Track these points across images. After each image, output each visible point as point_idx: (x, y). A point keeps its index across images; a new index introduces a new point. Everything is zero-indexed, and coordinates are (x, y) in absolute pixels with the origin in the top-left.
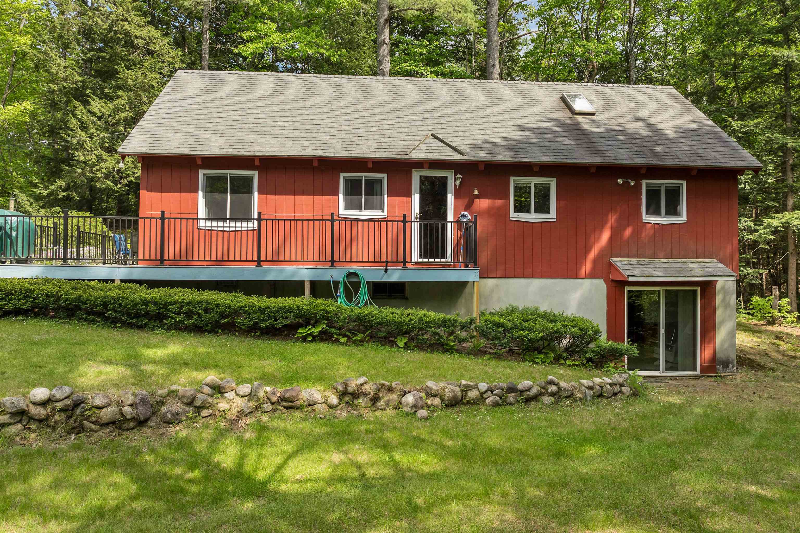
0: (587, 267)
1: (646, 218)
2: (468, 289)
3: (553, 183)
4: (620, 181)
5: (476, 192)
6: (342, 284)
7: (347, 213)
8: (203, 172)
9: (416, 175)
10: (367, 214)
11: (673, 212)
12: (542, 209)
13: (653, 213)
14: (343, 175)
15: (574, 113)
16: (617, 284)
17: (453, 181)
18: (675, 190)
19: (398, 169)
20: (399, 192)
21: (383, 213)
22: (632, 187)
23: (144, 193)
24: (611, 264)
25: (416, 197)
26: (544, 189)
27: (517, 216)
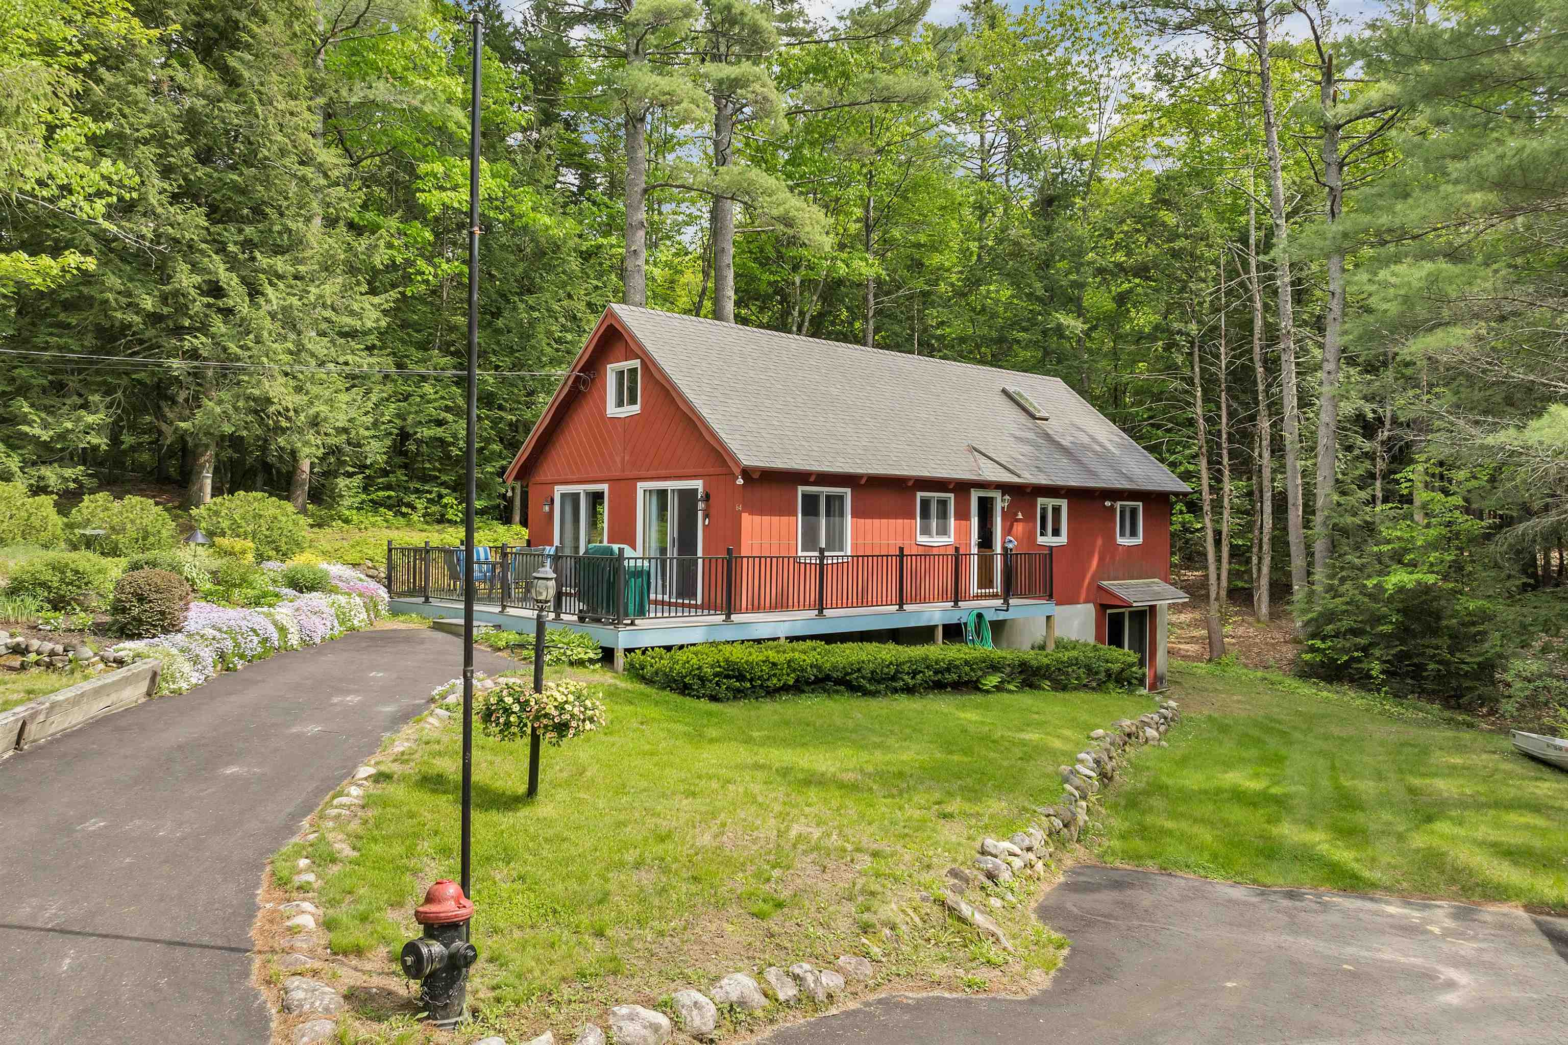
0: (1083, 597)
1: (1120, 541)
2: (1007, 627)
3: (1064, 504)
4: (1108, 504)
5: (1020, 516)
6: (971, 627)
7: (922, 539)
8: (801, 489)
9: (975, 495)
10: (937, 541)
11: (1133, 534)
12: (1056, 532)
13: (1122, 534)
14: (919, 495)
15: (1033, 417)
16: (1102, 608)
17: (1000, 503)
18: (1134, 511)
19: (962, 488)
20: (963, 515)
21: (949, 539)
22: (1112, 509)
23: (746, 517)
24: (1100, 588)
25: (975, 521)
26: (1057, 510)
27: (1041, 540)
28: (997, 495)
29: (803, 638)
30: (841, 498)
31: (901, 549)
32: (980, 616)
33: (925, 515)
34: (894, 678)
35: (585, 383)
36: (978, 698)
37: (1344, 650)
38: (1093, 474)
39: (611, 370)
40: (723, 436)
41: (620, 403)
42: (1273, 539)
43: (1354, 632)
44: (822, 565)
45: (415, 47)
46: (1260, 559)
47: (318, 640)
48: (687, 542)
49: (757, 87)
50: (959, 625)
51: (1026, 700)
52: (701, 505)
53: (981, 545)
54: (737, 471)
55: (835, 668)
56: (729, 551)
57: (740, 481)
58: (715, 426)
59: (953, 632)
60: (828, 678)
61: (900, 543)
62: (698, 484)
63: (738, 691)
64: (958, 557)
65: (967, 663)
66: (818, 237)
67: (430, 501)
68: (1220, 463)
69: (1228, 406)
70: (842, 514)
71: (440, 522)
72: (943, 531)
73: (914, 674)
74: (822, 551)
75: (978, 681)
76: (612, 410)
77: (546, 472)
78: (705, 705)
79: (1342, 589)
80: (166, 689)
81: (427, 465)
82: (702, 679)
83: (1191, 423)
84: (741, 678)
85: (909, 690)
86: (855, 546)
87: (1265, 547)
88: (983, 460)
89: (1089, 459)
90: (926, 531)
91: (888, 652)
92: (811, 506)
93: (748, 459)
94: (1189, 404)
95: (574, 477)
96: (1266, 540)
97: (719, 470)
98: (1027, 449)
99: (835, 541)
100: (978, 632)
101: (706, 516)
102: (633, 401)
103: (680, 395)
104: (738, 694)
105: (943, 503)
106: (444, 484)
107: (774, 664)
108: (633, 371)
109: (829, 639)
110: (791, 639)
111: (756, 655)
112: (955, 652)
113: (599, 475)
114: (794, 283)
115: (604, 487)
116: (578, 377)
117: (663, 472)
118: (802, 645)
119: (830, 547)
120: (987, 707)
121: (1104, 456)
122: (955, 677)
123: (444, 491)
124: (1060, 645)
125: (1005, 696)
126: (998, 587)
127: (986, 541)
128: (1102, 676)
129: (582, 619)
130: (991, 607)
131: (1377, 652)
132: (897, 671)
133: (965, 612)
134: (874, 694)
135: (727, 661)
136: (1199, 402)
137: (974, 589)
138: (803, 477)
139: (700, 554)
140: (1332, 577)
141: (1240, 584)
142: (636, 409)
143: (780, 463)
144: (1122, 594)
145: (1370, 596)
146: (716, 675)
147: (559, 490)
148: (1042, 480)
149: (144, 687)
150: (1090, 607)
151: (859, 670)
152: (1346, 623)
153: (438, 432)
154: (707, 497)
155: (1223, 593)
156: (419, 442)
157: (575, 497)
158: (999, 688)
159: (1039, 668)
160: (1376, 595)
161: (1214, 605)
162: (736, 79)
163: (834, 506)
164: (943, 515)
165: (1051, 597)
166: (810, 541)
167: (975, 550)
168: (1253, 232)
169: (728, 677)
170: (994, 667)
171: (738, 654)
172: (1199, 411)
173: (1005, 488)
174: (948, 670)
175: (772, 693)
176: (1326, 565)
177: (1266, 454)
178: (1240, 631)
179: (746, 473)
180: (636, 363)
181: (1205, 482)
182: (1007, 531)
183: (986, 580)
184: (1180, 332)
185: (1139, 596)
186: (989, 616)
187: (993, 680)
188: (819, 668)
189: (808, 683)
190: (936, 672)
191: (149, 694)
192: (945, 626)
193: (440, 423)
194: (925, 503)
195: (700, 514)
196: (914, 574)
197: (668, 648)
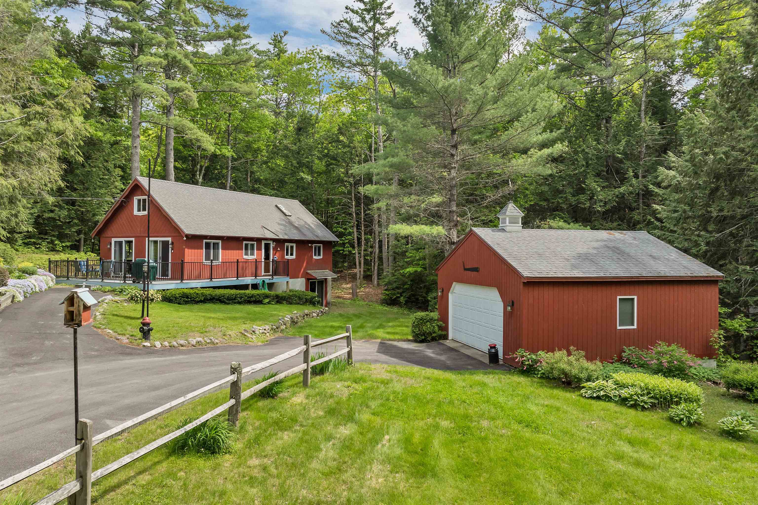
0: (300, 276)
1: (314, 257)
2: (275, 285)
3: (294, 245)
4: (310, 245)
5: (279, 249)
6: (261, 285)
7: (245, 257)
8: (204, 241)
9: (263, 243)
10: (250, 257)
11: (319, 255)
12: (292, 254)
13: (315, 255)
14: (244, 242)
15: (286, 215)
16: (308, 280)
17: (272, 245)
18: (319, 248)
19: (259, 240)
20: (259, 249)
21: (255, 257)
22: (311, 247)
23: (186, 250)
24: (307, 273)
25: (263, 251)
26: (292, 247)
27: (286, 257)
28: (271, 242)
29: (206, 288)
30: (218, 244)
31: (238, 260)
32: (264, 281)
33: (246, 249)
34: (235, 299)
35: (125, 202)
36: (262, 306)
37: (394, 294)
38: (305, 235)
39: (135, 200)
40: (179, 224)
41: (139, 210)
42: (379, 257)
43: (397, 288)
44: (211, 265)
45: (49, 67)
46: (374, 264)
47: (43, 290)
48: (165, 257)
49: (187, 92)
50: (256, 284)
51: (278, 306)
52: (170, 246)
53: (265, 259)
54: (184, 236)
55: (216, 295)
56: (182, 261)
57: (185, 239)
58: (176, 221)
59: (255, 287)
60: (214, 298)
61: (238, 258)
62: (170, 239)
63: (187, 302)
64: (256, 263)
65: (258, 295)
66: (209, 147)
67: (48, 242)
68: (361, 229)
69: (364, 208)
70: (218, 249)
71: (52, 251)
72: (252, 254)
73: (241, 298)
74: (212, 261)
75: (262, 301)
76: (136, 213)
77: (108, 233)
78: (176, 305)
79: (396, 274)
80: (16, 300)
81: (47, 228)
82: (176, 298)
83: (350, 214)
84: (187, 297)
85: (240, 303)
86: (222, 259)
87: (376, 260)
88: (266, 231)
89: (305, 231)
90: (246, 254)
91: (233, 292)
92: (208, 246)
93: (188, 231)
94: (350, 207)
95: (120, 235)
96: (376, 257)
97: (177, 235)
98: (282, 227)
99: (216, 257)
100: (263, 286)
101: (172, 249)
102: (144, 210)
103: (164, 210)
104: (186, 303)
105: (252, 245)
106: (54, 236)
107: (197, 294)
108: (144, 200)
109: (214, 288)
110: (202, 288)
111: (192, 291)
112: (255, 292)
113: (131, 235)
114: (198, 154)
115: (133, 239)
116: (122, 201)
117: (157, 235)
118: (205, 289)
119: (214, 259)
120: (264, 308)
121: (310, 229)
122: (254, 299)
123: (53, 238)
124: (290, 291)
125: (271, 305)
126: (271, 273)
127: (267, 257)
128: (304, 300)
129: (134, 282)
130: (268, 279)
131: (404, 294)
132: (235, 297)
133: (259, 280)
134: (228, 304)
135: (183, 292)
136: (354, 207)
137: (263, 273)
138: (206, 237)
139: (170, 261)
140: (393, 269)
141: (368, 273)
142: (146, 213)
143: (198, 233)
144: (314, 275)
145: (402, 276)
146: (180, 297)
147: (113, 240)
148: (286, 237)
149: (10, 300)
150: (304, 279)
151: (224, 296)
152: (395, 285)
153: (51, 215)
154: (172, 243)
155: (362, 277)
156: (44, 219)
157: (120, 243)
158: (269, 303)
159: (282, 297)
160: (403, 275)
161: (359, 281)
162: (178, 88)
163: (216, 246)
164: (252, 249)
165: (288, 275)
166: (208, 258)
167: (263, 260)
168: (373, 145)
169: (183, 297)
170: (267, 296)
171: (185, 291)
172: (354, 210)
173: (274, 240)
174: (252, 297)
175: (197, 302)
176: (392, 266)
177: (377, 226)
178: (367, 290)
179: (187, 236)
180: (146, 197)
181: (355, 236)
182: (275, 254)
183: (267, 270)
184: (346, 181)
185: (320, 275)
186: (267, 281)
187: (267, 300)
188: (211, 295)
189: (208, 300)
190: (248, 298)
191: (12, 302)
192: (252, 284)
193: (52, 211)
194: (246, 245)
195: (170, 249)
196: (243, 268)
197: (164, 290)
